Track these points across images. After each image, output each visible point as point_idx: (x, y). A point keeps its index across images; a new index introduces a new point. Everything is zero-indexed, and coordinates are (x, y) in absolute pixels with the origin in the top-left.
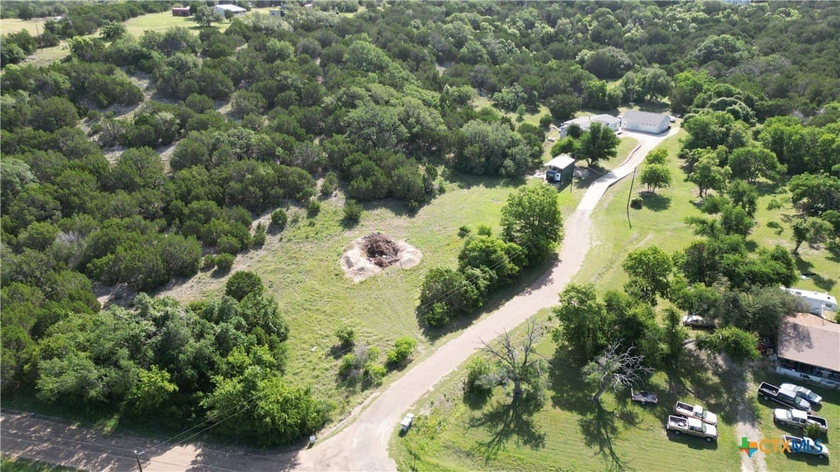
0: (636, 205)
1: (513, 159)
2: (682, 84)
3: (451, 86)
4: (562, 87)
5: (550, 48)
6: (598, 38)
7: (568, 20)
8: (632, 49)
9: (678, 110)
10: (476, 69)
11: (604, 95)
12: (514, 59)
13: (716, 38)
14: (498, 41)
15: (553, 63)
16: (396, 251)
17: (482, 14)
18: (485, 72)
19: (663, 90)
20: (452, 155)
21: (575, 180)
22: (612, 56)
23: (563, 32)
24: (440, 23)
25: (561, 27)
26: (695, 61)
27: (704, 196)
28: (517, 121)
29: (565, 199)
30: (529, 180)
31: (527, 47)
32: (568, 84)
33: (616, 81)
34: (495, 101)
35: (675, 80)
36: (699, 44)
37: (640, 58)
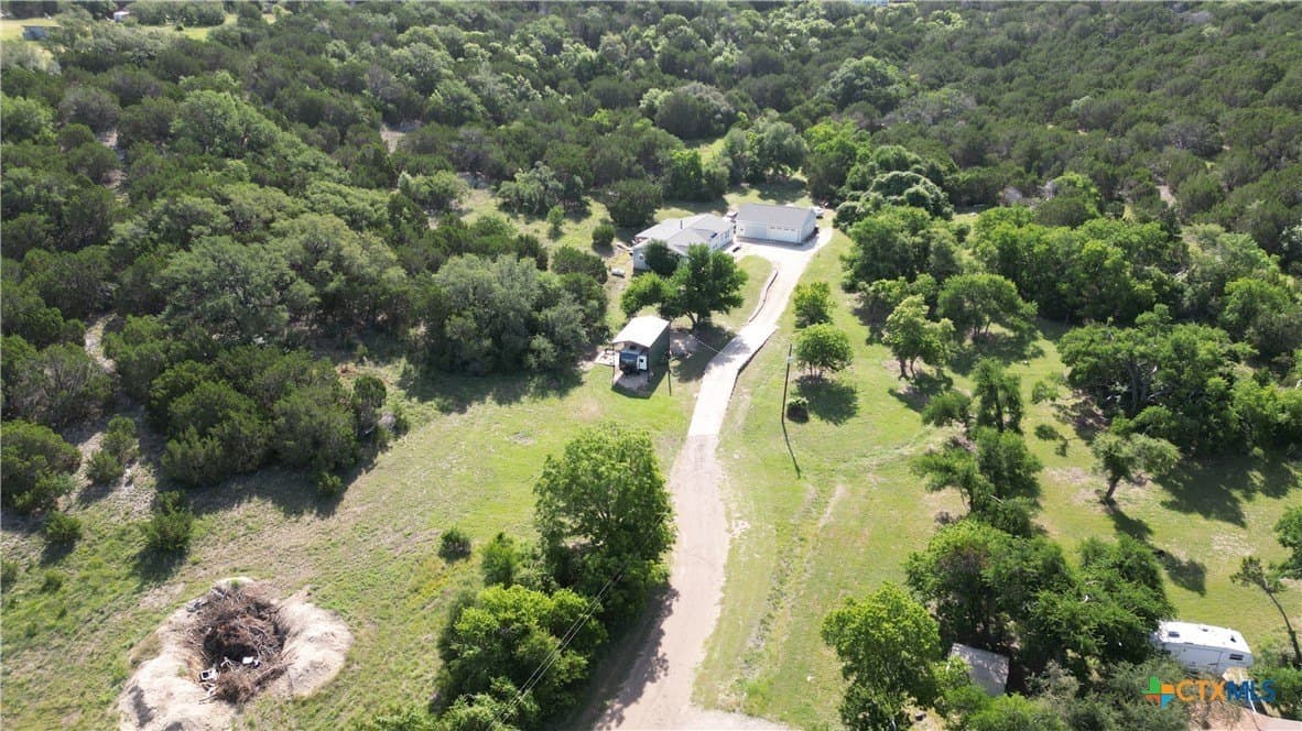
0: (797, 414)
1: (549, 333)
2: (823, 146)
3: (413, 175)
4: (624, 164)
5: (594, 88)
6: (672, 68)
7: (618, 37)
8: (728, 85)
9: (825, 194)
10: (461, 136)
11: (699, 173)
12: (531, 110)
13: (856, 62)
14: (499, 78)
15: (602, 116)
16: (281, 634)
17: (467, 27)
18: (480, 140)
19: (794, 158)
20: (422, 329)
21: (674, 363)
22: (700, 99)
23: (611, 56)
24: (384, 47)
25: (609, 48)
26: (831, 102)
27: (910, 374)
28: (549, 238)
29: (662, 412)
30: (586, 372)
31: (554, 86)
32: (634, 158)
33: (711, 142)
34: (504, 198)
35: (809, 139)
36: (832, 74)
37: (745, 101)
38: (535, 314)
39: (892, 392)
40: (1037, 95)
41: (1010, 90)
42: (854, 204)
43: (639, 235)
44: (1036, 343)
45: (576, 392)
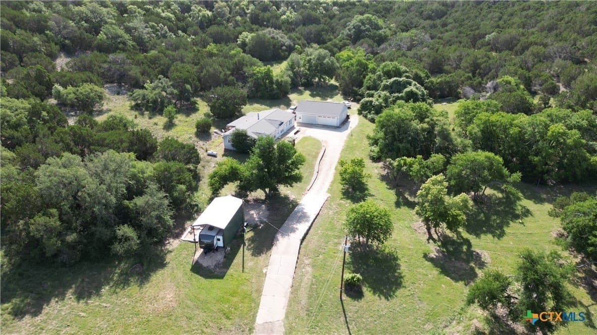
2: (347, 64)
4: (222, 76)
5: (209, 31)
6: (257, 21)
7: (224, 3)
8: (289, 31)
9: (351, 93)
10: (111, 59)
11: (271, 82)
12: (166, 44)
13: (361, 17)
14: (147, 26)
15: (212, 47)
18: (123, 63)
19: (330, 71)
21: (248, 235)
22: (273, 38)
23: (221, 15)
25: (219, 10)
26: (348, 38)
27: (435, 236)
28: (164, 129)
29: (234, 294)
31: (184, 31)
32: (228, 73)
33: (280, 63)
34: (136, 101)
35: (338, 59)
36: (348, 24)
37: (299, 39)
39: (426, 256)
41: (447, 31)
42: (371, 99)
43: (229, 125)
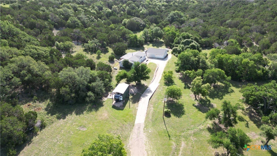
0: (167, 114)
2: (167, 33)
3: (59, 42)
4: (117, 38)
5: (110, 19)
6: (130, 14)
7: (116, 6)
8: (143, 18)
9: (169, 45)
10: (74, 31)
11: (137, 40)
12: (94, 24)
13: (174, 12)
14: (86, 16)
15: (112, 26)
17: (79, 4)
18: (79, 32)
19: (161, 36)
21: (131, 97)
22: (137, 21)
23: (115, 11)
24: (56, 8)
25: (114, 9)
26: (168, 22)
27: (198, 99)
28: (97, 59)
29: (127, 115)
30: (104, 101)
31: (100, 18)
32: (120, 37)
33: (140, 32)
34: (85, 48)
35: (164, 31)
36: (168, 15)
37: (148, 21)
38: (89, 84)
39: (193, 105)
40: (218, 19)
41: (211, 18)
42: (177, 48)
43: (121, 58)
44: (231, 88)
45: (101, 109)
